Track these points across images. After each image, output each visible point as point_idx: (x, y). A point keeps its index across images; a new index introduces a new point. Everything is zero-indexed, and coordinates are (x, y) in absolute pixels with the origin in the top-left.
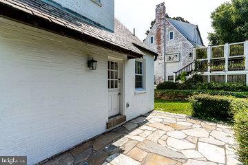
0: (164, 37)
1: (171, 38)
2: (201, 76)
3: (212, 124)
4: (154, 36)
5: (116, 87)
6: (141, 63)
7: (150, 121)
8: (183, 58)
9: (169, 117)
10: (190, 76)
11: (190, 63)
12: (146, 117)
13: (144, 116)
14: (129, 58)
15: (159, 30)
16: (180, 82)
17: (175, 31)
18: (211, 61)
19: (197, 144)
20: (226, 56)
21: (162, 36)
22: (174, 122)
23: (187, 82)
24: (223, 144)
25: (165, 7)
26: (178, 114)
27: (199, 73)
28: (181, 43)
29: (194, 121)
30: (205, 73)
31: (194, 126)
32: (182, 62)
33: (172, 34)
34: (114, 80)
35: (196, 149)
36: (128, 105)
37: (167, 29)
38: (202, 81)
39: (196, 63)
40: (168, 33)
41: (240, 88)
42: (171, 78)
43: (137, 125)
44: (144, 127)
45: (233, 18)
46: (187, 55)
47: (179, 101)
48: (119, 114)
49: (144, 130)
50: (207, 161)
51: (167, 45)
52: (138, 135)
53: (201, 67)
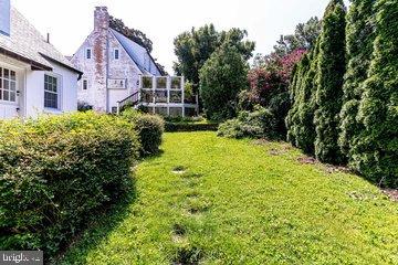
0: (107, 54)
1: (117, 57)
2: (146, 107)
4: (92, 49)
5: (13, 99)
6: (55, 79)
8: (130, 85)
10: (136, 107)
14: (33, 68)
15: (98, 42)
17: (120, 49)
18: (156, 91)
20: (168, 88)
21: (104, 51)
28: (128, 66)
30: (151, 105)
32: (129, 89)
33: (117, 51)
34: (10, 91)
37: (111, 44)
39: (142, 92)
40: (112, 50)
46: (135, 82)
51: (111, 66)
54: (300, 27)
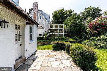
0: (37, 17)
1: (40, 18)
2: (52, 35)
3: (60, 52)
5: (19, 40)
7: (38, 57)
8: (45, 27)
9: (45, 52)
10: (48, 35)
11: (48, 29)
12: (35, 54)
13: (34, 54)
15: (35, 14)
16: (45, 37)
17: (42, 15)
18: (55, 29)
19: (61, 61)
20: (59, 28)
21: (37, 16)
22: (48, 54)
23: (47, 37)
24: (67, 58)
25: (37, 4)
26: (48, 50)
27: (51, 34)
28: (44, 21)
29: (55, 52)
31: (56, 54)
32: (45, 29)
33: (40, 16)
35: (62, 63)
36: (26, 51)
37: (39, 14)
38: (52, 36)
39: (50, 30)
40: (39, 16)
41: (62, 39)
42: (40, 35)
43: (32, 60)
44: (36, 60)
45: (58, 16)
46: (47, 26)
47: (45, 45)
48: (21, 57)
49: (38, 62)
50: (67, 66)
52: (36, 66)
53: (51, 31)
54: (86, 9)
